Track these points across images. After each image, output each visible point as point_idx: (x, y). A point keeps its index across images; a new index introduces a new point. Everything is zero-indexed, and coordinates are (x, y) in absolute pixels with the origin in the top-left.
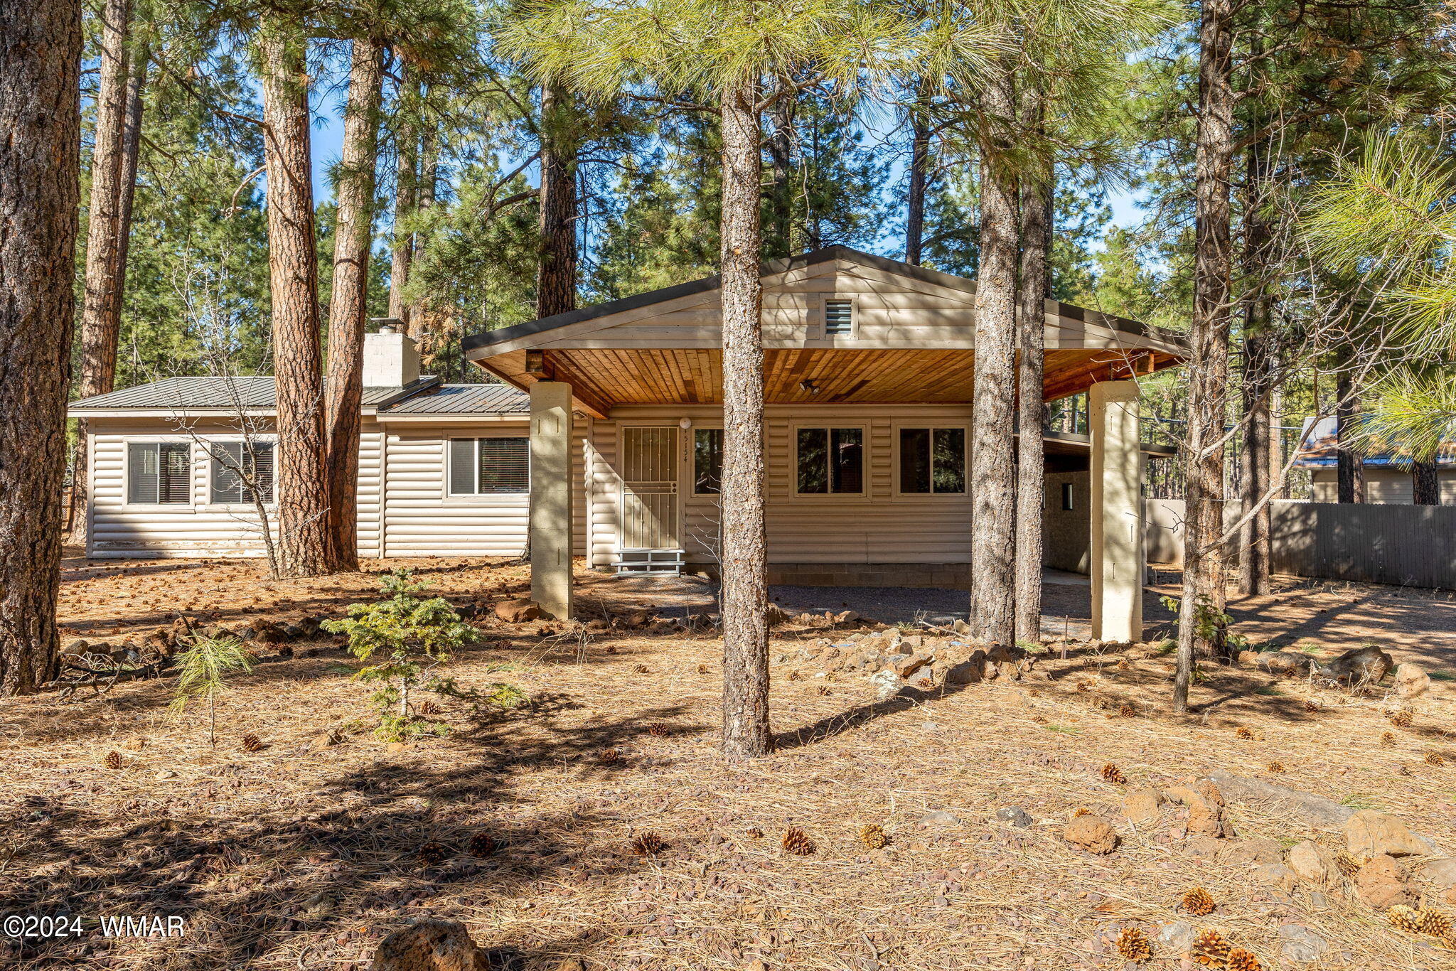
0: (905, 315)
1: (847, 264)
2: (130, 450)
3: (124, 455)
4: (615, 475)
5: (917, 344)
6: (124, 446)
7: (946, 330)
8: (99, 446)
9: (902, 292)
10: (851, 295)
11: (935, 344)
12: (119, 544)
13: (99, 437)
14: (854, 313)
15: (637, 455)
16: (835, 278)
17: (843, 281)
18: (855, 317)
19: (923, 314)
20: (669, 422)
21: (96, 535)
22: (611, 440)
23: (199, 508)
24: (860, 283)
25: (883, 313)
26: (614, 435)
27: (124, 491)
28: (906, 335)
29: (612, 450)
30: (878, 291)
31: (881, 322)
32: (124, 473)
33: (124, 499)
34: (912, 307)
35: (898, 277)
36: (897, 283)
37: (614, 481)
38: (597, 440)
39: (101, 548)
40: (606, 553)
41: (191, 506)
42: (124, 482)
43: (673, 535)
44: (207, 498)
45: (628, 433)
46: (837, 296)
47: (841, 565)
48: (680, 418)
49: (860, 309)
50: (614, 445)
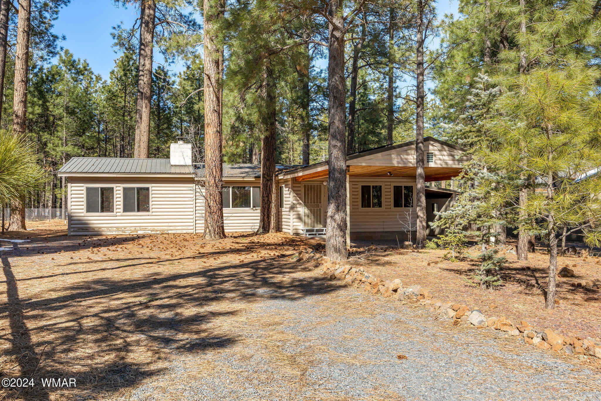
0: (446, 158)
1: (432, 142)
2: (87, 190)
3: (84, 192)
4: (300, 201)
5: (449, 166)
6: (84, 188)
7: (456, 162)
8: (73, 188)
9: (445, 151)
10: (433, 152)
11: (454, 166)
12: (83, 229)
13: (73, 185)
14: (434, 157)
15: (308, 194)
16: (429, 147)
17: (431, 147)
18: (434, 158)
19: (451, 158)
20: (319, 183)
21: (72, 226)
22: (299, 189)
23: (118, 214)
24: (435, 148)
25: (441, 157)
26: (300, 187)
27: (84, 207)
28: (446, 163)
29: (299, 192)
30: (440, 150)
31: (440, 160)
32: (85, 200)
33: (84, 211)
34: (448, 155)
35: (445, 147)
36: (444, 149)
37: (300, 204)
38: (295, 189)
39: (74, 231)
40: (297, 229)
41: (114, 213)
42: (85, 203)
43: (320, 223)
44: (122, 210)
45: (305, 186)
46: (430, 152)
47: (375, 232)
48: (323, 181)
49: (435, 155)
50: (300, 190)
